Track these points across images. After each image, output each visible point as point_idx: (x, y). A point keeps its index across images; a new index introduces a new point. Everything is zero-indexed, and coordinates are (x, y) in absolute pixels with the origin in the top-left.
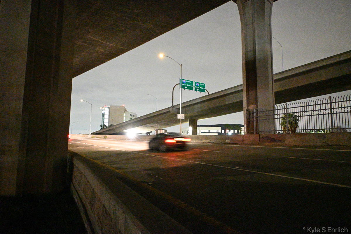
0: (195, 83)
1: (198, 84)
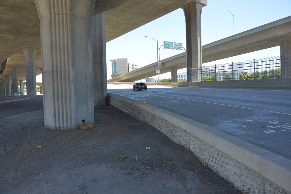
0: (175, 43)
1: (177, 44)
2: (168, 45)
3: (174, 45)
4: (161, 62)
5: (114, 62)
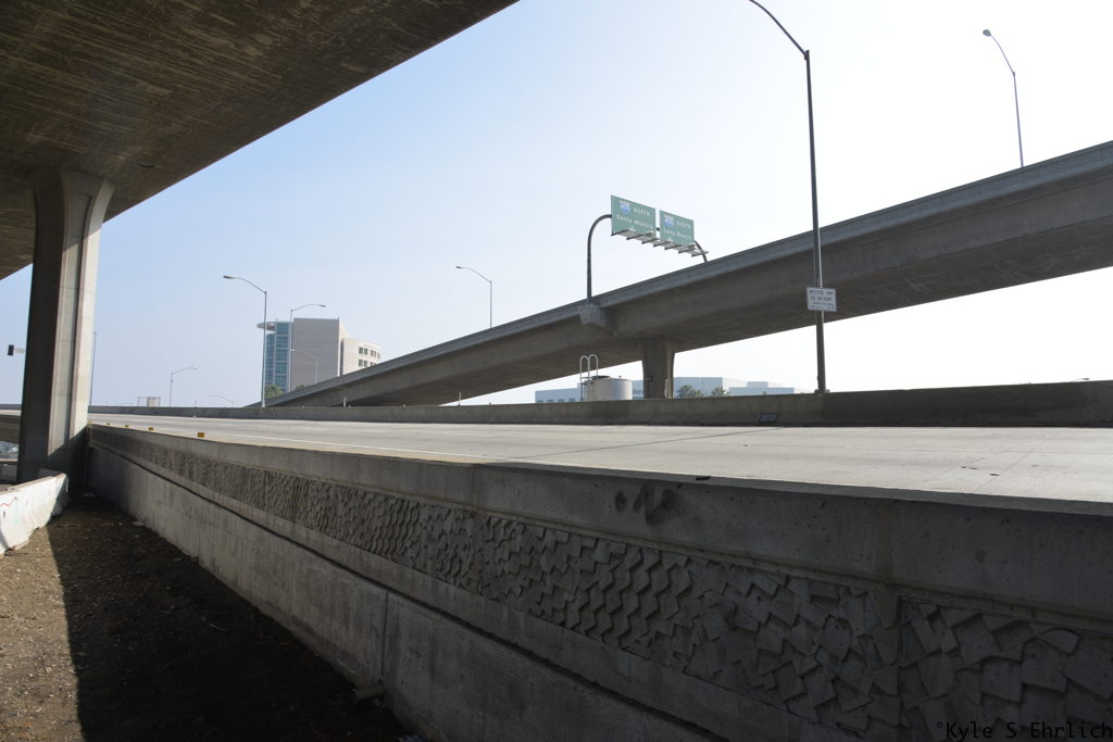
0: (663, 214)
1: (672, 219)
2: (630, 221)
3: (658, 225)
4: (597, 307)
5: (278, 333)
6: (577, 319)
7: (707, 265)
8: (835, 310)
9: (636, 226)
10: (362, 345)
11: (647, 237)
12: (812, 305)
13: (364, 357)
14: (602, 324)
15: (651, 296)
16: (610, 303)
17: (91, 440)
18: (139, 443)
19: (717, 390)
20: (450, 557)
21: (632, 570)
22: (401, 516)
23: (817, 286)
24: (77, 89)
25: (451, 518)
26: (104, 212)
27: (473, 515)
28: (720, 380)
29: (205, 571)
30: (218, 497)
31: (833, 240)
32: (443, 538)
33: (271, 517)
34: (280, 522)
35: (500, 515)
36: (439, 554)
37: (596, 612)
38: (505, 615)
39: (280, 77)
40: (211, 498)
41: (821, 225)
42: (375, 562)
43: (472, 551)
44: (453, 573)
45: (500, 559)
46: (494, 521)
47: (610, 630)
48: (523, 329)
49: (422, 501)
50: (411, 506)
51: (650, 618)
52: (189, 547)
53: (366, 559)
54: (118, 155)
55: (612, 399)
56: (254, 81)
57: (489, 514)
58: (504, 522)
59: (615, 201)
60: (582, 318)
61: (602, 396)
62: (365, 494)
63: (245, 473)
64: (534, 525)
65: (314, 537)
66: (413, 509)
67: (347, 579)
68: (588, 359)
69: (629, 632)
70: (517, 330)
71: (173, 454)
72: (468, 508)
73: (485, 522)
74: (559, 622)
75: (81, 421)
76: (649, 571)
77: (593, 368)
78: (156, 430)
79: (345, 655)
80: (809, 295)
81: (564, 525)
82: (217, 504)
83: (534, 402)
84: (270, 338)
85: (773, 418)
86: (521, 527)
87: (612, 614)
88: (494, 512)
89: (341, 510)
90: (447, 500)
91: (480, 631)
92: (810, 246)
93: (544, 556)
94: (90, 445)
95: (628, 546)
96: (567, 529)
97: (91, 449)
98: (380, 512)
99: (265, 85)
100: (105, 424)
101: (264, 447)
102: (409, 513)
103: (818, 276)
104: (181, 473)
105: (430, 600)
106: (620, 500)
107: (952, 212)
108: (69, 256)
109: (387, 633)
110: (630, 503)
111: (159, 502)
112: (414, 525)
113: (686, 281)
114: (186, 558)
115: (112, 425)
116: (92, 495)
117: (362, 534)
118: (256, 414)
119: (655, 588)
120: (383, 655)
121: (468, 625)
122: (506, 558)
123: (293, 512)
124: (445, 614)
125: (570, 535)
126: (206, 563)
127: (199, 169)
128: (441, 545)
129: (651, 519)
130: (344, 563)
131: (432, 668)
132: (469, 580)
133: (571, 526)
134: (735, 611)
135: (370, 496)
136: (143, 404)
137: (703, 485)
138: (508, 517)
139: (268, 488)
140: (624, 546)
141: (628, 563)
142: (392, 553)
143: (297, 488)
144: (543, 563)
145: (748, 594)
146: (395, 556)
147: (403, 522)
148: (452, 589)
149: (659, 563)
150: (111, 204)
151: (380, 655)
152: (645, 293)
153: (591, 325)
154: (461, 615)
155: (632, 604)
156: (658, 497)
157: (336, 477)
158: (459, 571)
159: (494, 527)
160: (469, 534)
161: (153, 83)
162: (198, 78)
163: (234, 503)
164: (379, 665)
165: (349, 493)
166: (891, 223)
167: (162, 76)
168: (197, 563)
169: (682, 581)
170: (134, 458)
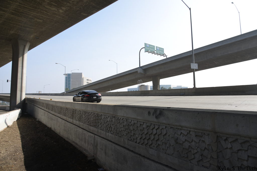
0: (157, 47)
1: (159, 48)
2: (149, 49)
3: (155, 50)
4: (141, 69)
5: (68, 76)
6: (137, 72)
7: (167, 59)
8: (197, 68)
9: (150, 50)
10: (87, 79)
11: (153, 53)
12: (192, 67)
13: (88, 81)
14: (143, 73)
15: (154, 66)
16: (145, 68)
17: (26, 101)
18: (37, 102)
19: (170, 88)
20: (109, 127)
21: (152, 129)
22: (98, 117)
23: (193, 63)
24: (21, 21)
25: (109, 118)
26: (28, 49)
27: (114, 117)
28: (170, 85)
29: (52, 131)
30: (55, 114)
31: (197, 52)
32: (107, 122)
33: (68, 118)
34: (70, 119)
35: (121, 117)
36: (107, 126)
37: (144, 139)
38: (122, 140)
39: (67, 17)
40: (54, 114)
41: (194, 49)
42: (92, 128)
43: (114, 126)
44: (110, 131)
45: (121, 127)
46: (119, 118)
47: (147, 144)
48: (124, 74)
49: (102, 114)
50: (100, 115)
51: (156, 141)
52: (49, 125)
53: (89, 128)
54: (31, 36)
55: (145, 90)
56: (61, 18)
57: (118, 117)
58: (122, 119)
59: (145, 44)
60: (138, 72)
61: (143, 89)
62: (89, 113)
63: (61, 108)
64: (129, 119)
65: (77, 123)
66: (100, 116)
67: (85, 132)
68: (140, 81)
69: (152, 144)
70: (123, 75)
71: (45, 104)
72: (113, 115)
73: (117, 119)
74: (135, 142)
75: (24, 97)
76: (156, 130)
77: (141, 83)
78: (41, 99)
79: (85, 150)
80: (191, 65)
81: (136, 119)
82: (55, 115)
83: (127, 91)
84: (66, 77)
85: (183, 94)
86: (126, 120)
87: (148, 140)
88: (119, 116)
89: (84, 116)
90: (108, 114)
91: (116, 144)
92: (192, 54)
93: (131, 126)
94: (26, 102)
95: (151, 124)
96: (137, 120)
97: (26, 103)
98: (93, 117)
99: (64, 19)
100: (29, 97)
101: (66, 102)
102: (99, 117)
103: (193, 61)
104: (47, 108)
105: (105, 137)
106: (149, 113)
107: (225, 45)
108: (20, 59)
109: (95, 144)
110: (152, 114)
111: (42, 115)
112: (101, 120)
113: (162, 62)
114: (48, 128)
115: (31, 98)
116: (27, 114)
117: (89, 122)
118: (64, 95)
119: (158, 134)
120: (94, 150)
121: (114, 143)
122: (122, 127)
123: (72, 117)
124: (108, 140)
125: (137, 121)
126: (53, 129)
127: (49, 39)
128: (107, 124)
129: (157, 117)
130: (85, 128)
131: (105, 153)
132: (114, 132)
133: (137, 119)
134: (177, 139)
135: (90, 113)
136: (38, 93)
137: (169, 109)
138: (123, 117)
139: (67, 112)
140: (150, 124)
141: (151, 128)
142: (96, 126)
143: (73, 111)
144: (131, 128)
145: (180, 135)
146: (96, 127)
147: (98, 119)
148: (110, 134)
149: (159, 128)
150: (29, 47)
151: (93, 150)
152: (153, 65)
153: (140, 73)
154: (112, 140)
155: (152, 137)
156: (158, 112)
157: (82, 109)
158: (111, 130)
159: (119, 120)
160: (113, 122)
161: (39, 19)
162: (49, 18)
163: (59, 115)
164: (93, 152)
165: (85, 112)
166: (210, 48)
167: (41, 17)
168: (51, 129)
169: (164, 132)
170: (36, 105)
